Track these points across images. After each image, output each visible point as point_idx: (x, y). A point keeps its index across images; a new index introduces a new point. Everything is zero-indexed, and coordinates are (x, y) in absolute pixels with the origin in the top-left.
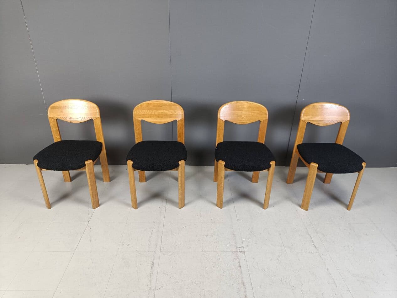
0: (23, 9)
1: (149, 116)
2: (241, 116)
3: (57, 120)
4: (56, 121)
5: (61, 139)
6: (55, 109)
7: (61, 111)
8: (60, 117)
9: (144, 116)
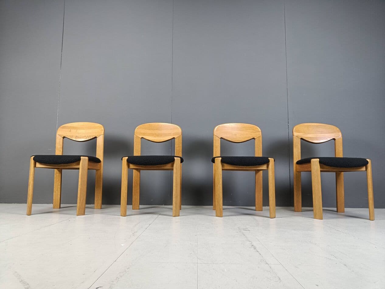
0: (61, 65)
1: (149, 135)
2: (235, 135)
3: (64, 137)
4: (62, 138)
5: (62, 153)
6: (65, 128)
7: (70, 130)
8: (67, 135)
9: (144, 134)
